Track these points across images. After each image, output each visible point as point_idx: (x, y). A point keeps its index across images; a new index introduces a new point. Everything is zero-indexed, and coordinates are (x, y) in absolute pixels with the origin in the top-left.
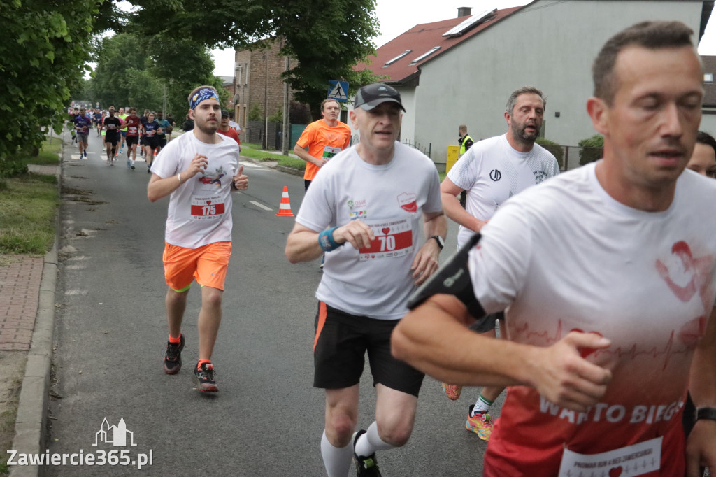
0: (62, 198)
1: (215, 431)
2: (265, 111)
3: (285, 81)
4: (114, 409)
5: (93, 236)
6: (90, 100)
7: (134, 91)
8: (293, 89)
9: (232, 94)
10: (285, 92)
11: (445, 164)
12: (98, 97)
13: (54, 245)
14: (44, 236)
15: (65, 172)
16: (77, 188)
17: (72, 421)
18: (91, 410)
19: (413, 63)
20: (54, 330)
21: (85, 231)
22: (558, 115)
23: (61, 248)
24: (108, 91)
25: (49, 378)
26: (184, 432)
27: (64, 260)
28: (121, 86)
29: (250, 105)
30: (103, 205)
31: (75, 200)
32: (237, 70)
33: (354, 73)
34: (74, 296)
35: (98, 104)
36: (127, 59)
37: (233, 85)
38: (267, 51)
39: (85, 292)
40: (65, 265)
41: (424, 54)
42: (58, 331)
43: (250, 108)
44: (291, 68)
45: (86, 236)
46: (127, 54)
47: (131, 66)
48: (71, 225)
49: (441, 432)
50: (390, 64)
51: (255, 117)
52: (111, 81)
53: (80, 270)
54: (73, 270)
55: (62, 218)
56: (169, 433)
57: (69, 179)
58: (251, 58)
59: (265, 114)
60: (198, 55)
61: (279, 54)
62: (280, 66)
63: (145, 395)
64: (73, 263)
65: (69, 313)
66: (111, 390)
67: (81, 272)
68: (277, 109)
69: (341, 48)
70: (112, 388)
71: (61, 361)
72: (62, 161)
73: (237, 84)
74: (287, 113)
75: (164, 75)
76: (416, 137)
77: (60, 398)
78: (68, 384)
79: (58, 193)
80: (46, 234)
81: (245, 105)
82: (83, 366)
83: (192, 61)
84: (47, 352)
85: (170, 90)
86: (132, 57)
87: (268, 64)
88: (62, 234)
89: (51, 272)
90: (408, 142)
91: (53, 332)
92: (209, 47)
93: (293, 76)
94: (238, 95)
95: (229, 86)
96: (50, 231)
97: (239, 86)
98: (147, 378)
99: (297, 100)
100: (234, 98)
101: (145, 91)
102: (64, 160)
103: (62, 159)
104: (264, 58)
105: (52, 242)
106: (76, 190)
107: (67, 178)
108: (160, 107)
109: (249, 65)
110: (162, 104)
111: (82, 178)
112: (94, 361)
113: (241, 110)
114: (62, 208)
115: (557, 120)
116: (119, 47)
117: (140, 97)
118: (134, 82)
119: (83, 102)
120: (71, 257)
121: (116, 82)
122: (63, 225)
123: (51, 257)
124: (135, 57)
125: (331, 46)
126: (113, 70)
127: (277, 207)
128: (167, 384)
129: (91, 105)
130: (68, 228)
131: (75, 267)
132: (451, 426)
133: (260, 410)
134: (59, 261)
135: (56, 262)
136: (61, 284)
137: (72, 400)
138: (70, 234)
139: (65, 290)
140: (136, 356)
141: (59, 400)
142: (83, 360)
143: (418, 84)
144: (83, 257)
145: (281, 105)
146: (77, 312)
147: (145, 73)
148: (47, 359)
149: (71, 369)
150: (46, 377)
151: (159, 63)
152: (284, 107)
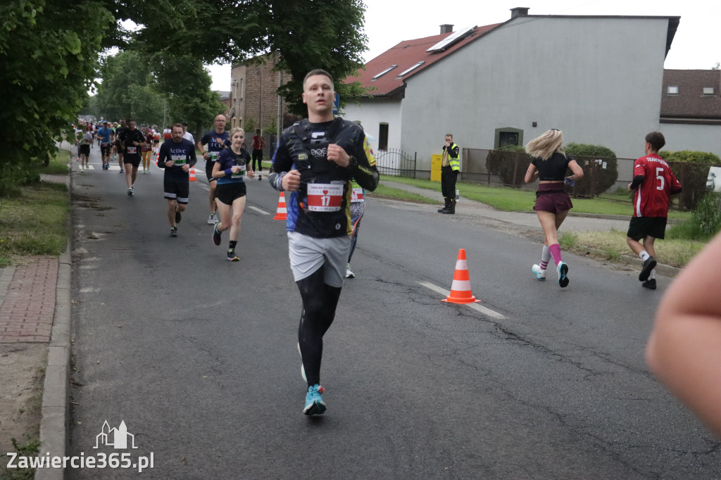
0: (73, 204)
1: (226, 415)
2: (260, 123)
3: (280, 95)
4: (131, 396)
5: (103, 239)
6: (95, 115)
7: (137, 106)
8: (286, 101)
9: (228, 108)
10: (279, 106)
11: (430, 171)
12: (103, 111)
13: (68, 247)
14: (58, 239)
15: (74, 181)
16: (88, 196)
17: (93, 406)
18: (110, 396)
19: (399, 77)
20: (71, 325)
21: (96, 235)
22: (535, 125)
23: (73, 249)
24: (112, 106)
25: (69, 367)
26: (198, 416)
27: (78, 261)
28: (124, 101)
29: (245, 117)
30: (111, 211)
31: (85, 206)
32: (233, 85)
33: (344, 86)
34: (88, 293)
35: (102, 118)
36: (129, 76)
37: (229, 99)
38: (261, 67)
39: (98, 290)
40: (78, 265)
41: (408, 68)
42: (75, 326)
43: (245, 121)
44: (285, 83)
45: (97, 238)
46: (129, 71)
47: (133, 82)
48: (82, 228)
49: (437, 414)
50: (377, 78)
51: (251, 128)
52: (115, 96)
53: (93, 270)
54: (86, 270)
55: (74, 223)
56: (184, 417)
57: (78, 187)
58: (246, 73)
59: (259, 125)
60: (196, 71)
61: (273, 70)
62: (273, 81)
63: (159, 383)
64: (86, 264)
65: (85, 309)
66: (128, 379)
67: (94, 272)
68: (271, 121)
69: (332, 63)
70: (127, 377)
71: (80, 352)
72: (71, 171)
73: (233, 98)
74: (281, 125)
75: (164, 89)
76: (402, 146)
77: (81, 385)
78: (87, 373)
79: (68, 200)
80: (60, 237)
81: (241, 118)
82: (100, 357)
83: (191, 77)
84: (66, 343)
85: (170, 103)
86: (134, 73)
87: (262, 80)
88: (74, 238)
89: (66, 272)
90: (395, 151)
91: (71, 326)
92: (208, 63)
93: (288, 90)
94: (234, 108)
95: (225, 100)
96: (63, 234)
97: (235, 100)
98: (160, 367)
99: (290, 112)
100: (231, 111)
101: (147, 105)
102: (73, 170)
103: (71, 169)
104: (259, 73)
105: (65, 245)
106: (85, 197)
107: (77, 187)
108: (161, 120)
109: (244, 80)
110: (162, 117)
111: (90, 186)
112: (111, 353)
113: (237, 122)
114: (72, 213)
115: (535, 129)
116: (121, 65)
117: (141, 111)
118: (136, 97)
119: (88, 117)
120: (84, 258)
121: (119, 97)
122: (74, 229)
123: (65, 258)
124: (137, 74)
125: (322, 60)
126: (116, 86)
127: (274, 212)
128: (179, 373)
129: (95, 119)
130: (79, 231)
131: (88, 267)
132: (447, 408)
133: (267, 396)
134: (73, 262)
135: (70, 263)
136: (75, 283)
137: (91, 387)
138: (81, 237)
139: (79, 287)
140: (149, 348)
141: (79, 387)
142: (100, 351)
143: (404, 97)
144: (95, 258)
145: (275, 117)
146: (92, 308)
147: (147, 89)
148: (66, 350)
149: (89, 360)
150: (67, 367)
151: (159, 79)
152: (278, 119)
